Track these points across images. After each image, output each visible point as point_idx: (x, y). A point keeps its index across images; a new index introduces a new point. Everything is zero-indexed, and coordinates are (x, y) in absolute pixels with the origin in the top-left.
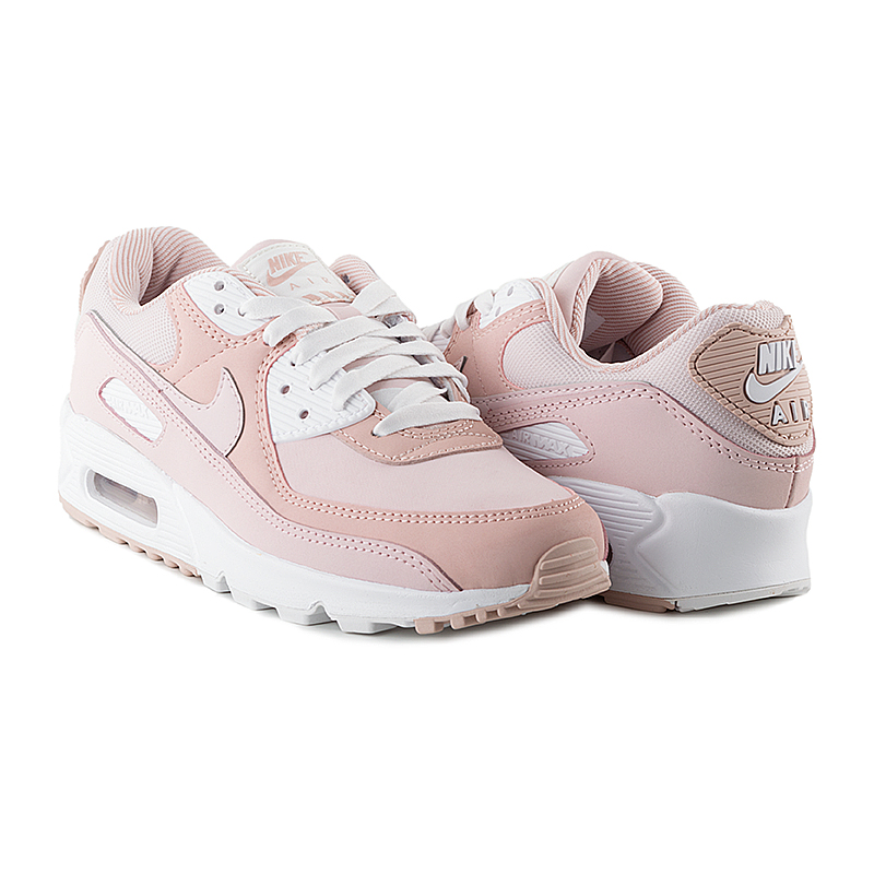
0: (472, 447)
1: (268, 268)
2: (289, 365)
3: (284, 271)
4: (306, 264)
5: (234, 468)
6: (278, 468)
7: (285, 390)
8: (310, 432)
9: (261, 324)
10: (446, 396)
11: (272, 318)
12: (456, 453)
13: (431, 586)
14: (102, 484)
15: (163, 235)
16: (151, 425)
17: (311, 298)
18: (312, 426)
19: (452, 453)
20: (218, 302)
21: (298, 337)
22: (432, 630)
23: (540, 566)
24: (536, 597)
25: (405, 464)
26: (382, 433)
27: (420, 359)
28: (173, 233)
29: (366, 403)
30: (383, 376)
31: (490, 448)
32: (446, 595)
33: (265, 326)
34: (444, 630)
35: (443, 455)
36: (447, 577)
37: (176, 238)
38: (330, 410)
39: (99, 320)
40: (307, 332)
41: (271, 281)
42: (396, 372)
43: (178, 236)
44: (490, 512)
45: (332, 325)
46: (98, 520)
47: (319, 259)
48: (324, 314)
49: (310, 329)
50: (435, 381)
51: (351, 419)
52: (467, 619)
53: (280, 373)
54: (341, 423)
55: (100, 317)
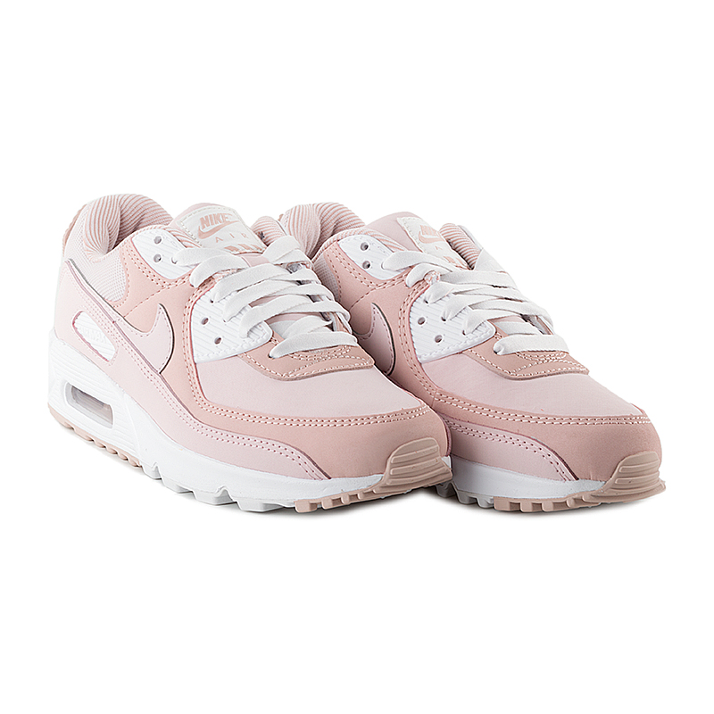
0: (347, 367)
1: (200, 224)
2: (209, 302)
3: (211, 227)
4: (229, 223)
5: (165, 382)
6: (197, 383)
7: (205, 321)
8: (221, 355)
9: (188, 270)
10: (331, 327)
11: (197, 265)
12: (333, 371)
13: (306, 475)
14: (78, 395)
15: (128, 200)
16: (108, 349)
17: (231, 249)
18: (225, 349)
19: (330, 372)
20: (157, 253)
21: (216, 280)
22: (308, 510)
23: (391, 460)
24: (388, 484)
25: (292, 380)
26: (277, 356)
27: (313, 298)
28: (136, 199)
29: (266, 331)
30: (281, 311)
31: (362, 368)
32: (318, 482)
33: (191, 271)
34: (317, 509)
35: (322, 373)
36: (318, 468)
37: (138, 202)
38: (238, 338)
39: (74, 267)
40: (224, 277)
41: (201, 234)
42: (291, 308)
43: (140, 201)
44: (353, 417)
45: (243, 271)
46: (74, 423)
47: (241, 220)
48: (239, 261)
49: (225, 274)
50: (323, 316)
51: (253, 345)
52: (334, 501)
53: (202, 309)
54: (246, 348)
55: (74, 265)
